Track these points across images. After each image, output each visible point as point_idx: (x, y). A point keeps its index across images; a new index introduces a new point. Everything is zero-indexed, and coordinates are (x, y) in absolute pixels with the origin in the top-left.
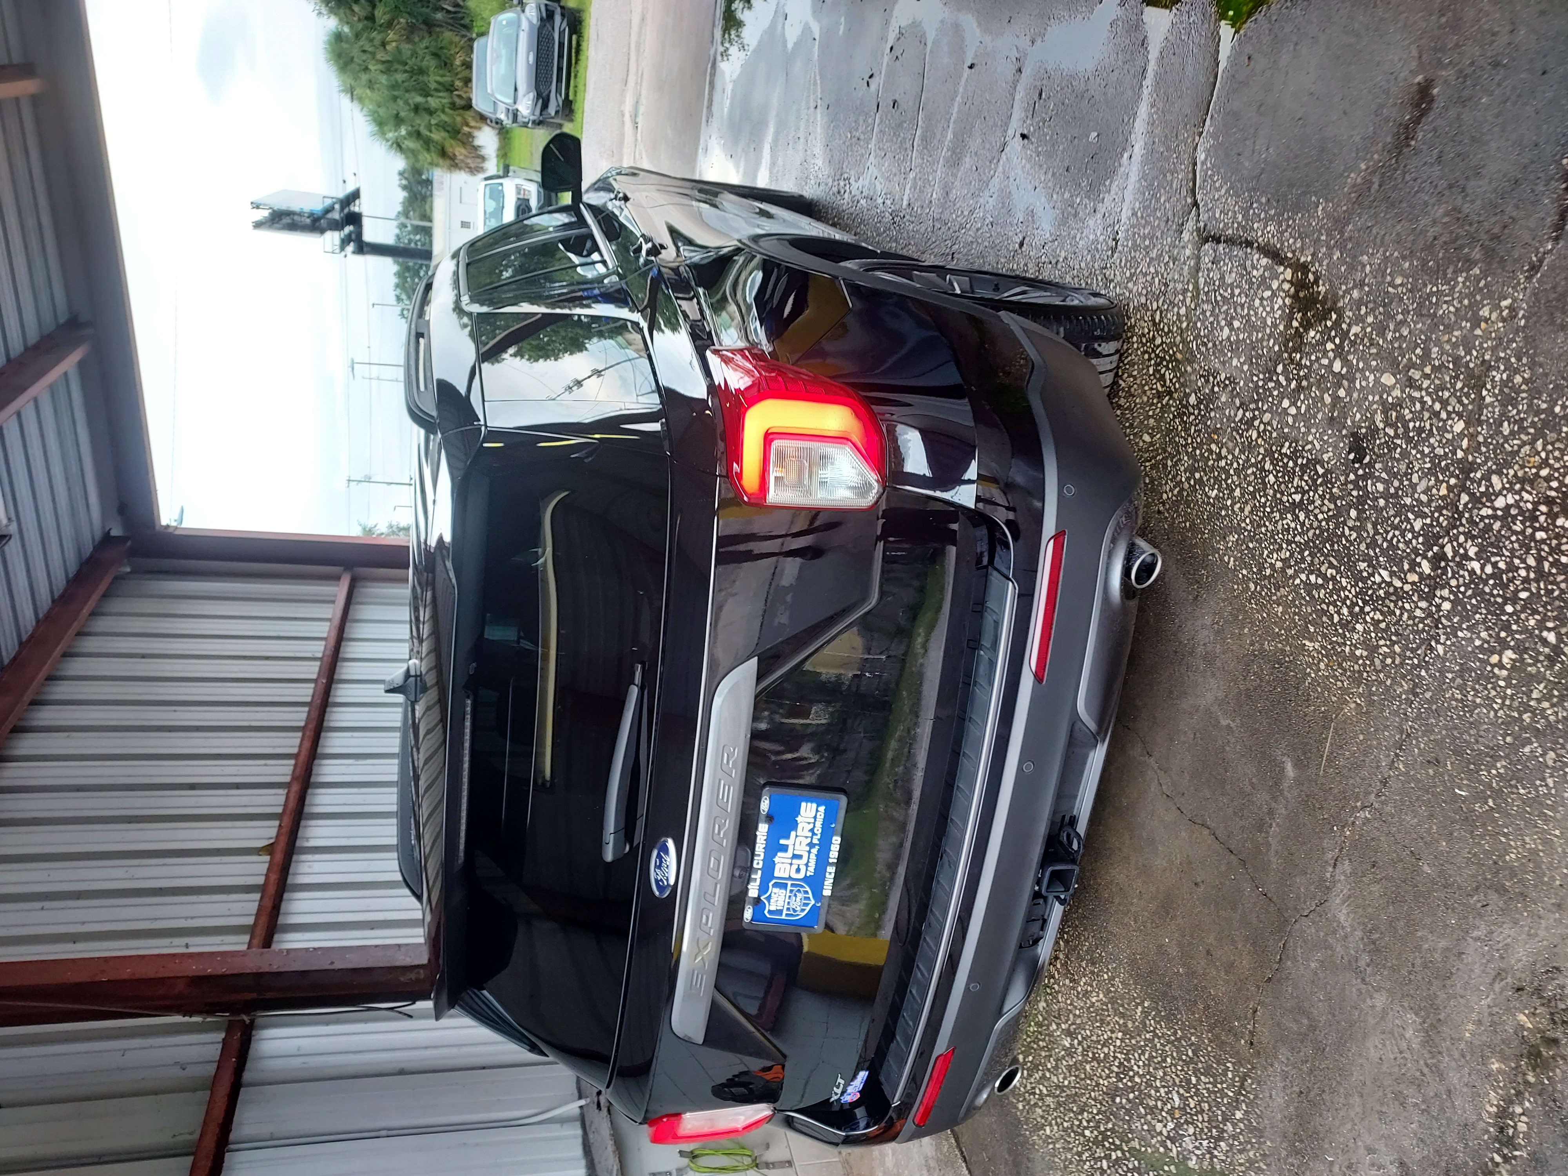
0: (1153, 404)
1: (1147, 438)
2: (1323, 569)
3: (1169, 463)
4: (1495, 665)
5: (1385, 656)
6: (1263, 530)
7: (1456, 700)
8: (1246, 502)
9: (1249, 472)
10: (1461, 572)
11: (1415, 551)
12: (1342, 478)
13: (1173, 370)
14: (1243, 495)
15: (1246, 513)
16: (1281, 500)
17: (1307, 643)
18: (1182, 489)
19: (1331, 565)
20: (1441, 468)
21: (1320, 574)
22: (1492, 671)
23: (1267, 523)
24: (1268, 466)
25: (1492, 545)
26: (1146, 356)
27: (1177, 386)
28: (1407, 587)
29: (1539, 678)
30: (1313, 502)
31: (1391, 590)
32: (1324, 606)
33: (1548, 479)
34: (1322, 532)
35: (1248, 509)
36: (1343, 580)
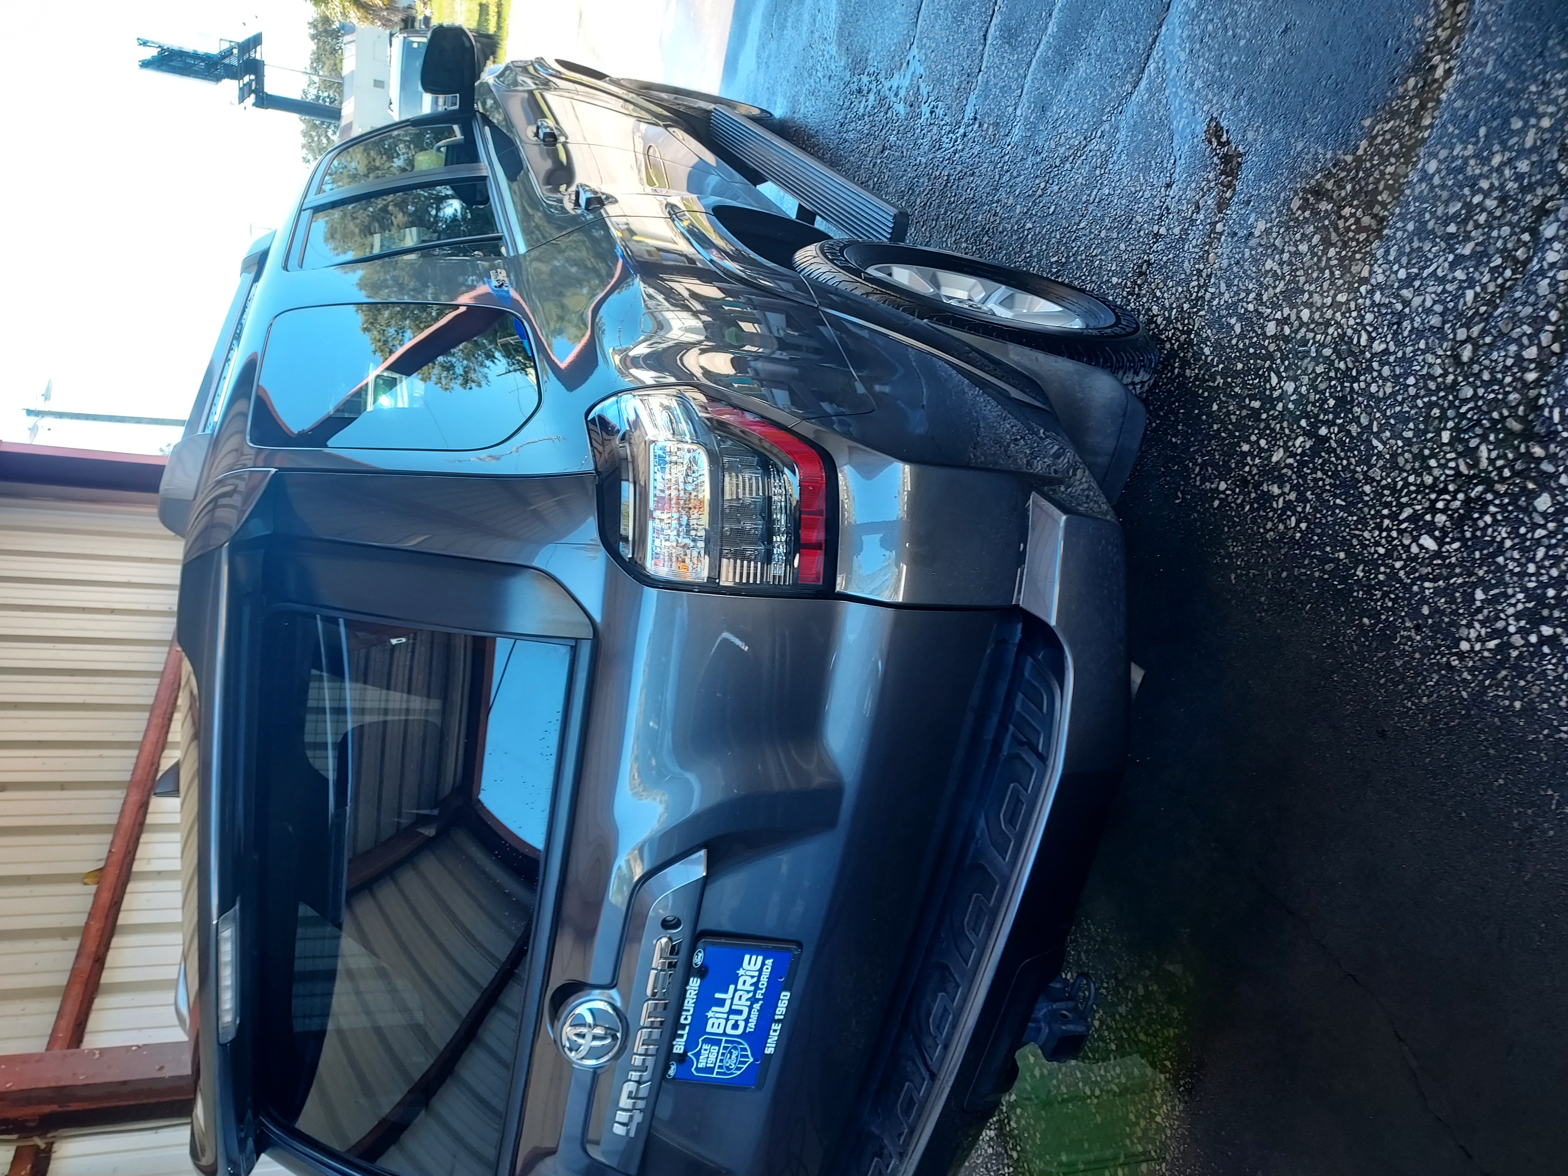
0: (1445, 491)
1: (1428, 542)
13: (1498, 444)
27: (1507, 473)
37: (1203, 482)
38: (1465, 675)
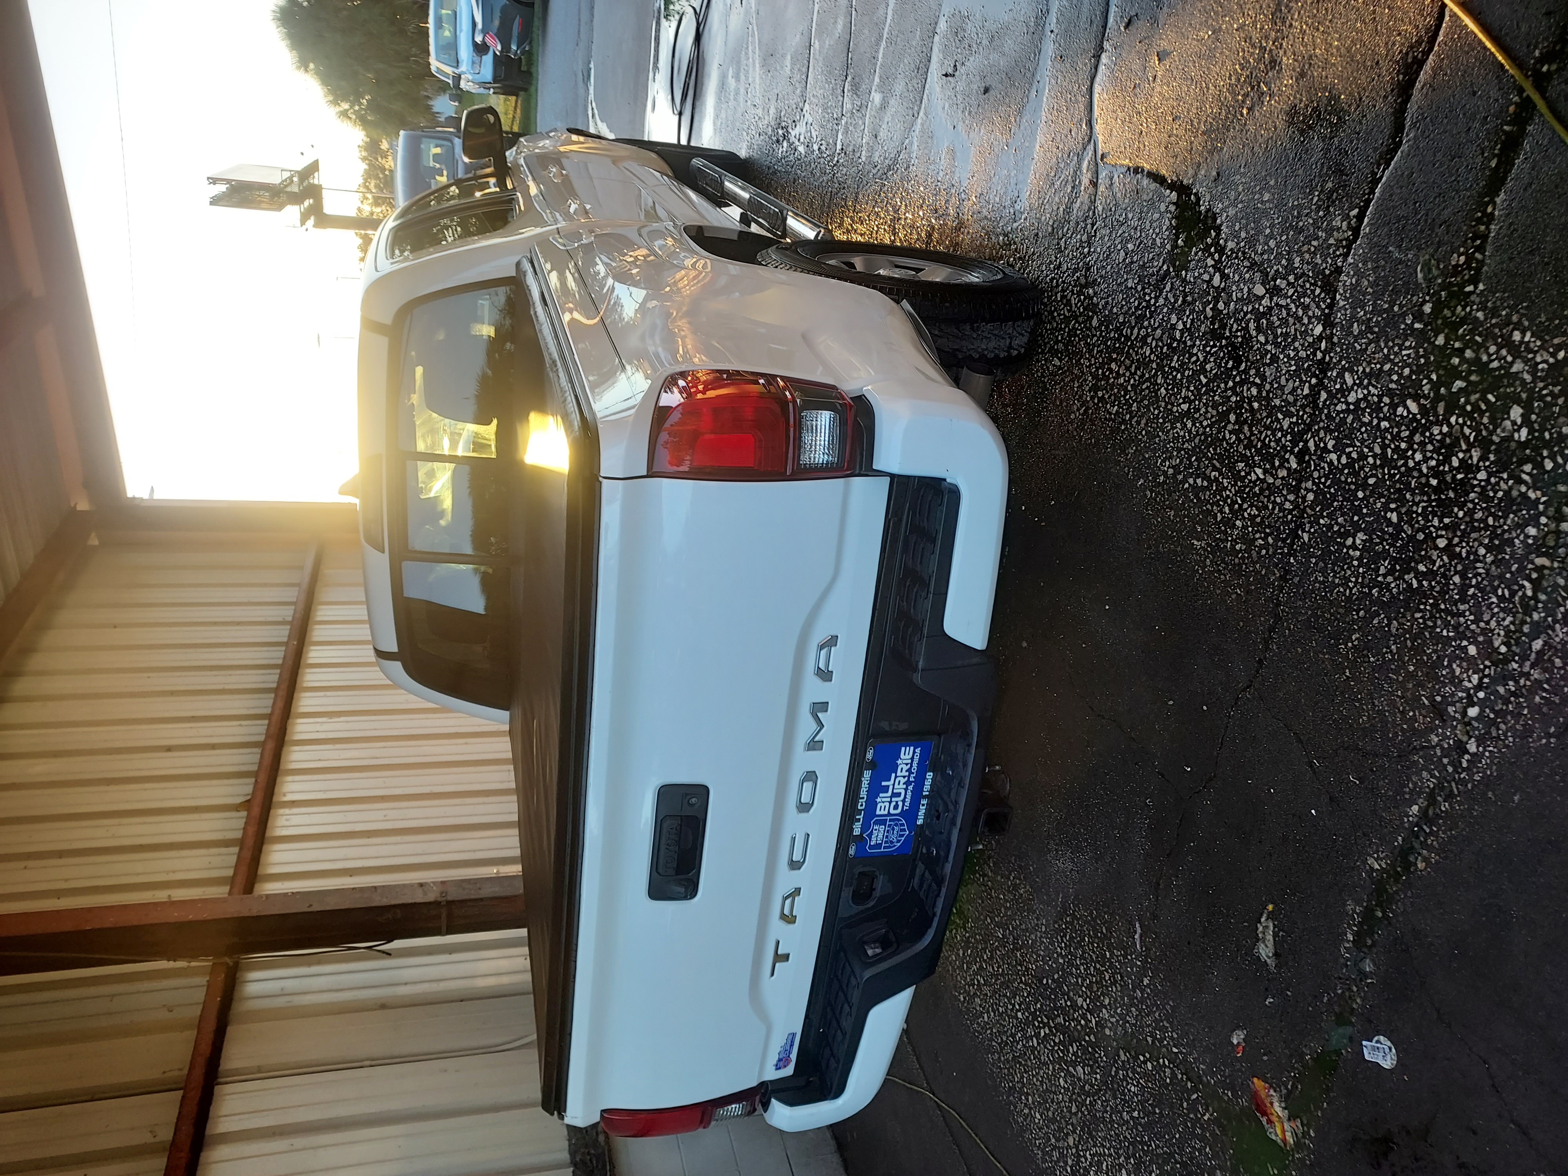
0: (1061, 329)
1: (1056, 362)
2: (1208, 472)
3: (1076, 384)
4: (1348, 548)
5: (1261, 547)
6: (1157, 440)
7: (1319, 582)
8: (1142, 416)
9: (1144, 386)
10: (1322, 464)
11: (1284, 447)
12: (1222, 385)
14: (1139, 409)
15: (1143, 426)
16: (1171, 410)
17: (1196, 543)
18: (1088, 408)
19: (1215, 469)
20: (1304, 369)
21: (1206, 478)
22: (1347, 552)
23: (1160, 434)
24: (1160, 380)
25: (1346, 437)
27: (1082, 309)
28: (1278, 482)
29: (1385, 554)
30: (1199, 410)
31: (1265, 485)
32: (1209, 506)
33: (1390, 372)
34: (1206, 439)
36: (1225, 481)
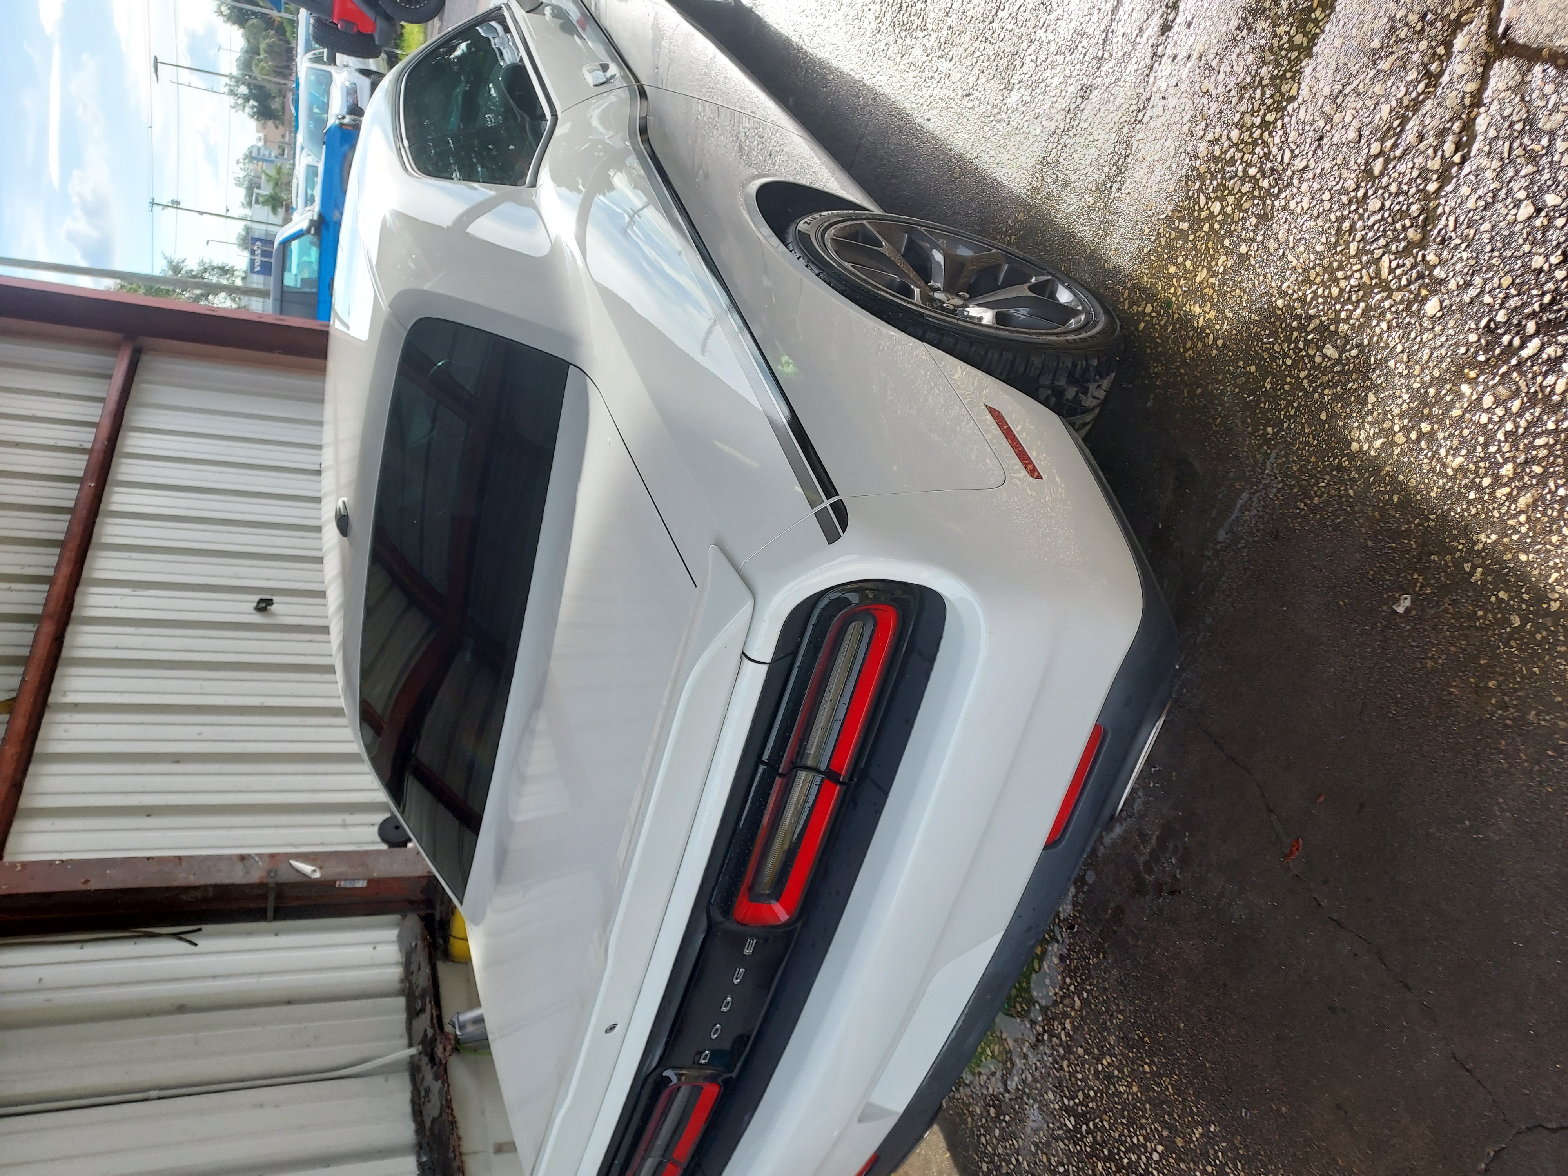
3: (1371, 398)
8: (1524, 488)
9: (1539, 442)
14: (1517, 476)
18: (1393, 444)
26: (1346, 225)
35: (1523, 501)
37: (1130, 306)
38: (1354, 474)
